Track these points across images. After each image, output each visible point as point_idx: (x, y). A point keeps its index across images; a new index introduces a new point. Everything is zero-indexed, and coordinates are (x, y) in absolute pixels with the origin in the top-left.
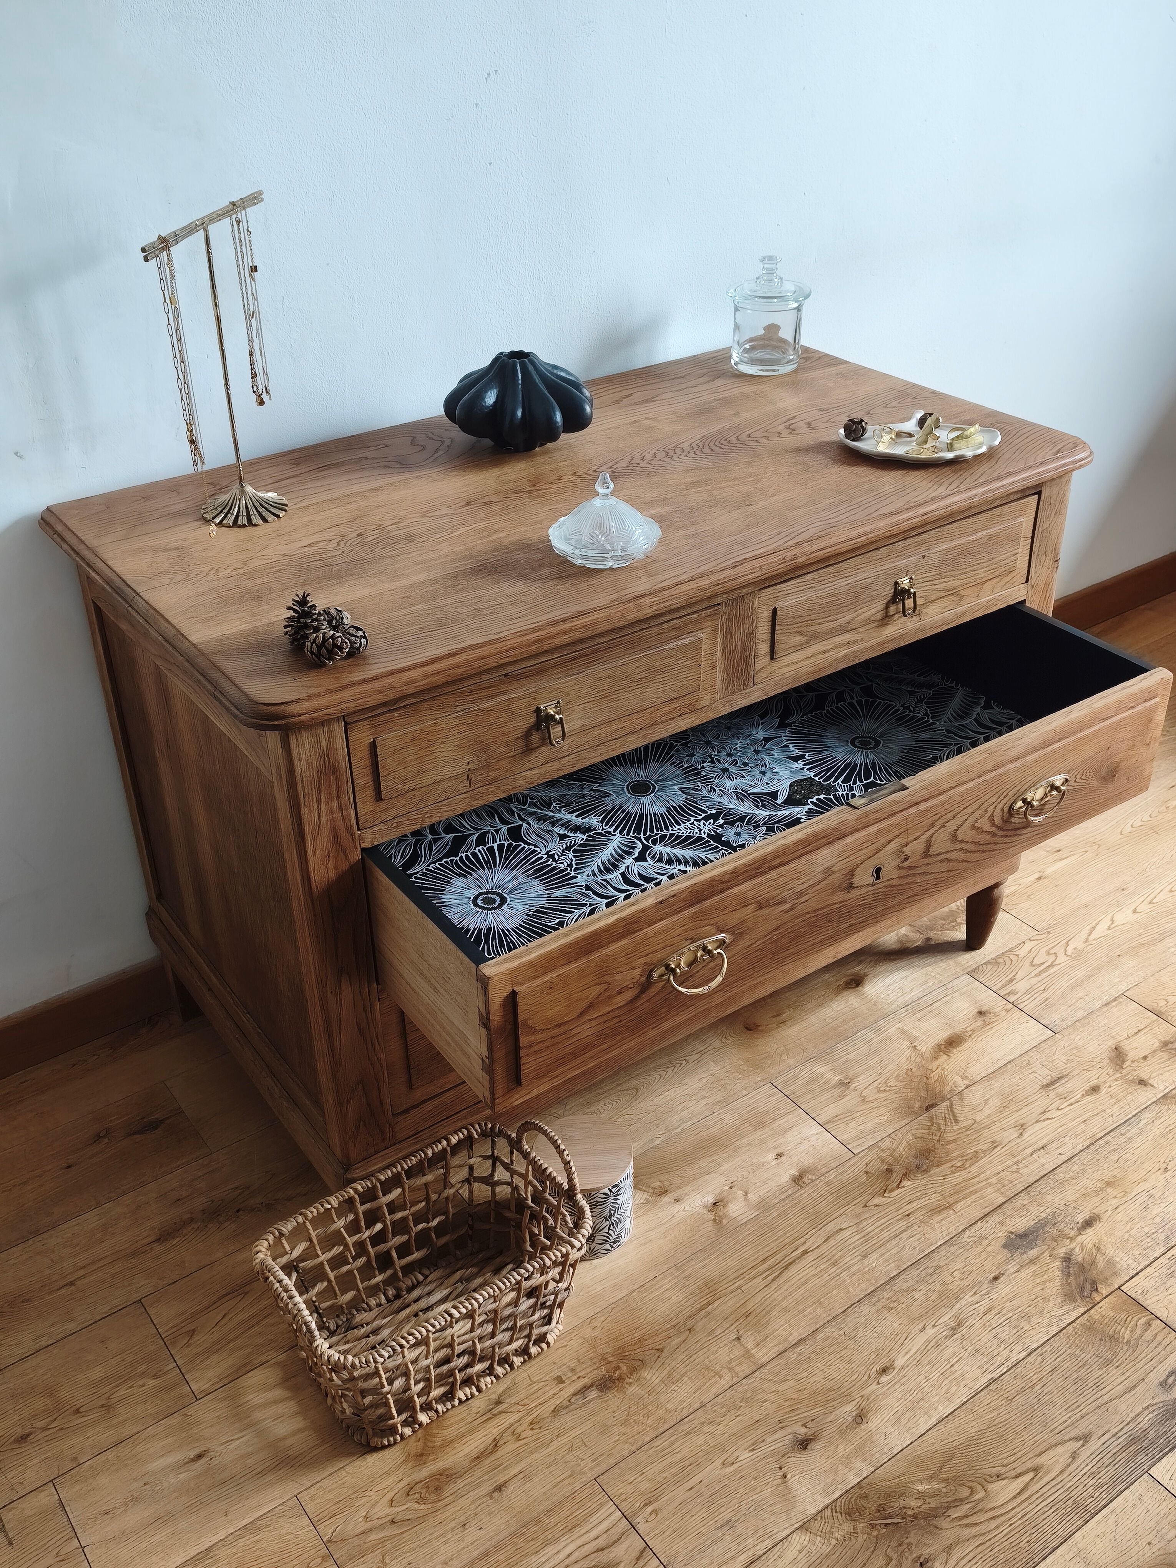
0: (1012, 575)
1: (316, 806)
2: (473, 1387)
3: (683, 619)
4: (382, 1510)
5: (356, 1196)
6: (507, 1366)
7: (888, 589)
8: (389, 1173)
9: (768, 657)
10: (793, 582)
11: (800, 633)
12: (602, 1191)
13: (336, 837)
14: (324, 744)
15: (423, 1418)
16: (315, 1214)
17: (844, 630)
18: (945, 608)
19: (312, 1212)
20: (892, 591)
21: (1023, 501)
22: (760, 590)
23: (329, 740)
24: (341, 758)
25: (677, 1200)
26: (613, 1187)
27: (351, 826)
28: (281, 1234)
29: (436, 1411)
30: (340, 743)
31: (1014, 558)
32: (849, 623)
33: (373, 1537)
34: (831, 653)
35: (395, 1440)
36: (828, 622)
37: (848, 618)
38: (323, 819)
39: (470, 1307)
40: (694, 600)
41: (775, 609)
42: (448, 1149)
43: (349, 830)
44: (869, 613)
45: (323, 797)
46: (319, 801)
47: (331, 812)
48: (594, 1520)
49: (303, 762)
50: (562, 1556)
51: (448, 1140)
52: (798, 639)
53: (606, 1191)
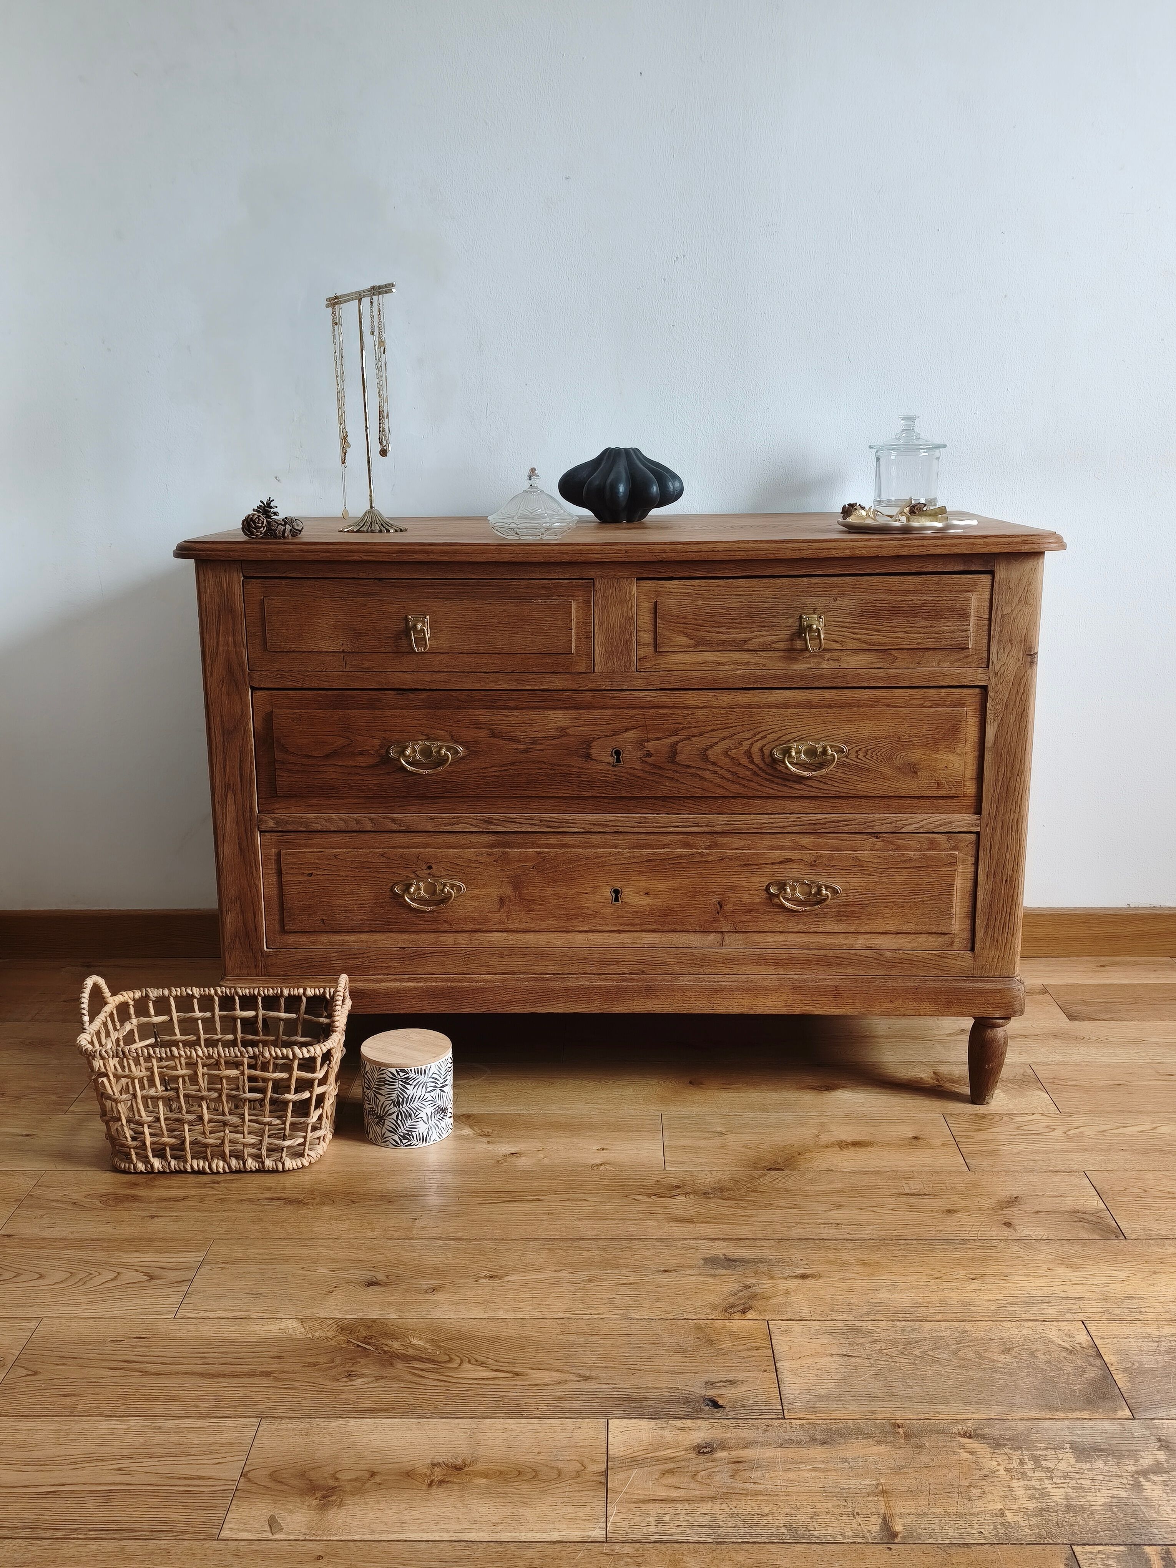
0: (965, 653)
1: (215, 636)
2: (207, 1163)
3: (553, 581)
4: (75, 1197)
5: (216, 998)
6: (241, 1162)
7: (791, 620)
8: (247, 991)
9: (652, 649)
10: (676, 582)
11: (687, 635)
12: (390, 1069)
13: (230, 670)
14: (225, 586)
15: (157, 1164)
16: (179, 994)
17: (740, 646)
18: (872, 663)
19: (177, 991)
20: (797, 624)
21: (970, 576)
22: (638, 579)
23: (229, 584)
24: (237, 602)
25: (489, 1142)
26: (402, 1071)
27: (243, 662)
28: (147, 996)
29: (169, 1164)
30: (237, 590)
31: (963, 634)
32: (745, 641)
33: (54, 1204)
34: (727, 667)
35: (129, 1168)
36: (718, 633)
37: (743, 636)
38: (221, 649)
39: (189, 1053)
40: (552, 560)
41: (656, 603)
42: (304, 999)
43: (241, 665)
44: (770, 638)
45: (221, 629)
46: (218, 634)
47: (227, 644)
48: (181, 1255)
49: (208, 595)
50: (139, 1260)
51: (305, 990)
52: (682, 640)
53: (393, 1070)
